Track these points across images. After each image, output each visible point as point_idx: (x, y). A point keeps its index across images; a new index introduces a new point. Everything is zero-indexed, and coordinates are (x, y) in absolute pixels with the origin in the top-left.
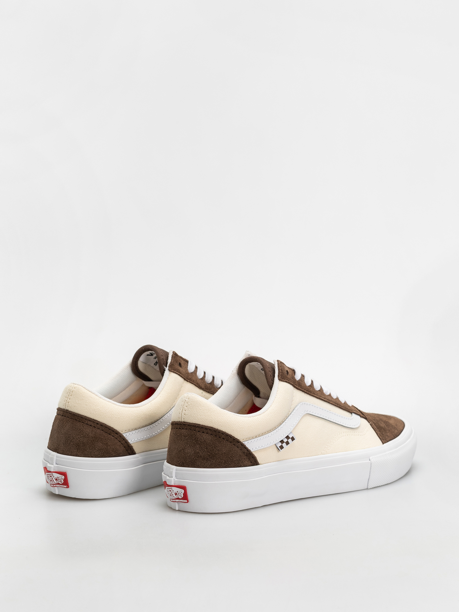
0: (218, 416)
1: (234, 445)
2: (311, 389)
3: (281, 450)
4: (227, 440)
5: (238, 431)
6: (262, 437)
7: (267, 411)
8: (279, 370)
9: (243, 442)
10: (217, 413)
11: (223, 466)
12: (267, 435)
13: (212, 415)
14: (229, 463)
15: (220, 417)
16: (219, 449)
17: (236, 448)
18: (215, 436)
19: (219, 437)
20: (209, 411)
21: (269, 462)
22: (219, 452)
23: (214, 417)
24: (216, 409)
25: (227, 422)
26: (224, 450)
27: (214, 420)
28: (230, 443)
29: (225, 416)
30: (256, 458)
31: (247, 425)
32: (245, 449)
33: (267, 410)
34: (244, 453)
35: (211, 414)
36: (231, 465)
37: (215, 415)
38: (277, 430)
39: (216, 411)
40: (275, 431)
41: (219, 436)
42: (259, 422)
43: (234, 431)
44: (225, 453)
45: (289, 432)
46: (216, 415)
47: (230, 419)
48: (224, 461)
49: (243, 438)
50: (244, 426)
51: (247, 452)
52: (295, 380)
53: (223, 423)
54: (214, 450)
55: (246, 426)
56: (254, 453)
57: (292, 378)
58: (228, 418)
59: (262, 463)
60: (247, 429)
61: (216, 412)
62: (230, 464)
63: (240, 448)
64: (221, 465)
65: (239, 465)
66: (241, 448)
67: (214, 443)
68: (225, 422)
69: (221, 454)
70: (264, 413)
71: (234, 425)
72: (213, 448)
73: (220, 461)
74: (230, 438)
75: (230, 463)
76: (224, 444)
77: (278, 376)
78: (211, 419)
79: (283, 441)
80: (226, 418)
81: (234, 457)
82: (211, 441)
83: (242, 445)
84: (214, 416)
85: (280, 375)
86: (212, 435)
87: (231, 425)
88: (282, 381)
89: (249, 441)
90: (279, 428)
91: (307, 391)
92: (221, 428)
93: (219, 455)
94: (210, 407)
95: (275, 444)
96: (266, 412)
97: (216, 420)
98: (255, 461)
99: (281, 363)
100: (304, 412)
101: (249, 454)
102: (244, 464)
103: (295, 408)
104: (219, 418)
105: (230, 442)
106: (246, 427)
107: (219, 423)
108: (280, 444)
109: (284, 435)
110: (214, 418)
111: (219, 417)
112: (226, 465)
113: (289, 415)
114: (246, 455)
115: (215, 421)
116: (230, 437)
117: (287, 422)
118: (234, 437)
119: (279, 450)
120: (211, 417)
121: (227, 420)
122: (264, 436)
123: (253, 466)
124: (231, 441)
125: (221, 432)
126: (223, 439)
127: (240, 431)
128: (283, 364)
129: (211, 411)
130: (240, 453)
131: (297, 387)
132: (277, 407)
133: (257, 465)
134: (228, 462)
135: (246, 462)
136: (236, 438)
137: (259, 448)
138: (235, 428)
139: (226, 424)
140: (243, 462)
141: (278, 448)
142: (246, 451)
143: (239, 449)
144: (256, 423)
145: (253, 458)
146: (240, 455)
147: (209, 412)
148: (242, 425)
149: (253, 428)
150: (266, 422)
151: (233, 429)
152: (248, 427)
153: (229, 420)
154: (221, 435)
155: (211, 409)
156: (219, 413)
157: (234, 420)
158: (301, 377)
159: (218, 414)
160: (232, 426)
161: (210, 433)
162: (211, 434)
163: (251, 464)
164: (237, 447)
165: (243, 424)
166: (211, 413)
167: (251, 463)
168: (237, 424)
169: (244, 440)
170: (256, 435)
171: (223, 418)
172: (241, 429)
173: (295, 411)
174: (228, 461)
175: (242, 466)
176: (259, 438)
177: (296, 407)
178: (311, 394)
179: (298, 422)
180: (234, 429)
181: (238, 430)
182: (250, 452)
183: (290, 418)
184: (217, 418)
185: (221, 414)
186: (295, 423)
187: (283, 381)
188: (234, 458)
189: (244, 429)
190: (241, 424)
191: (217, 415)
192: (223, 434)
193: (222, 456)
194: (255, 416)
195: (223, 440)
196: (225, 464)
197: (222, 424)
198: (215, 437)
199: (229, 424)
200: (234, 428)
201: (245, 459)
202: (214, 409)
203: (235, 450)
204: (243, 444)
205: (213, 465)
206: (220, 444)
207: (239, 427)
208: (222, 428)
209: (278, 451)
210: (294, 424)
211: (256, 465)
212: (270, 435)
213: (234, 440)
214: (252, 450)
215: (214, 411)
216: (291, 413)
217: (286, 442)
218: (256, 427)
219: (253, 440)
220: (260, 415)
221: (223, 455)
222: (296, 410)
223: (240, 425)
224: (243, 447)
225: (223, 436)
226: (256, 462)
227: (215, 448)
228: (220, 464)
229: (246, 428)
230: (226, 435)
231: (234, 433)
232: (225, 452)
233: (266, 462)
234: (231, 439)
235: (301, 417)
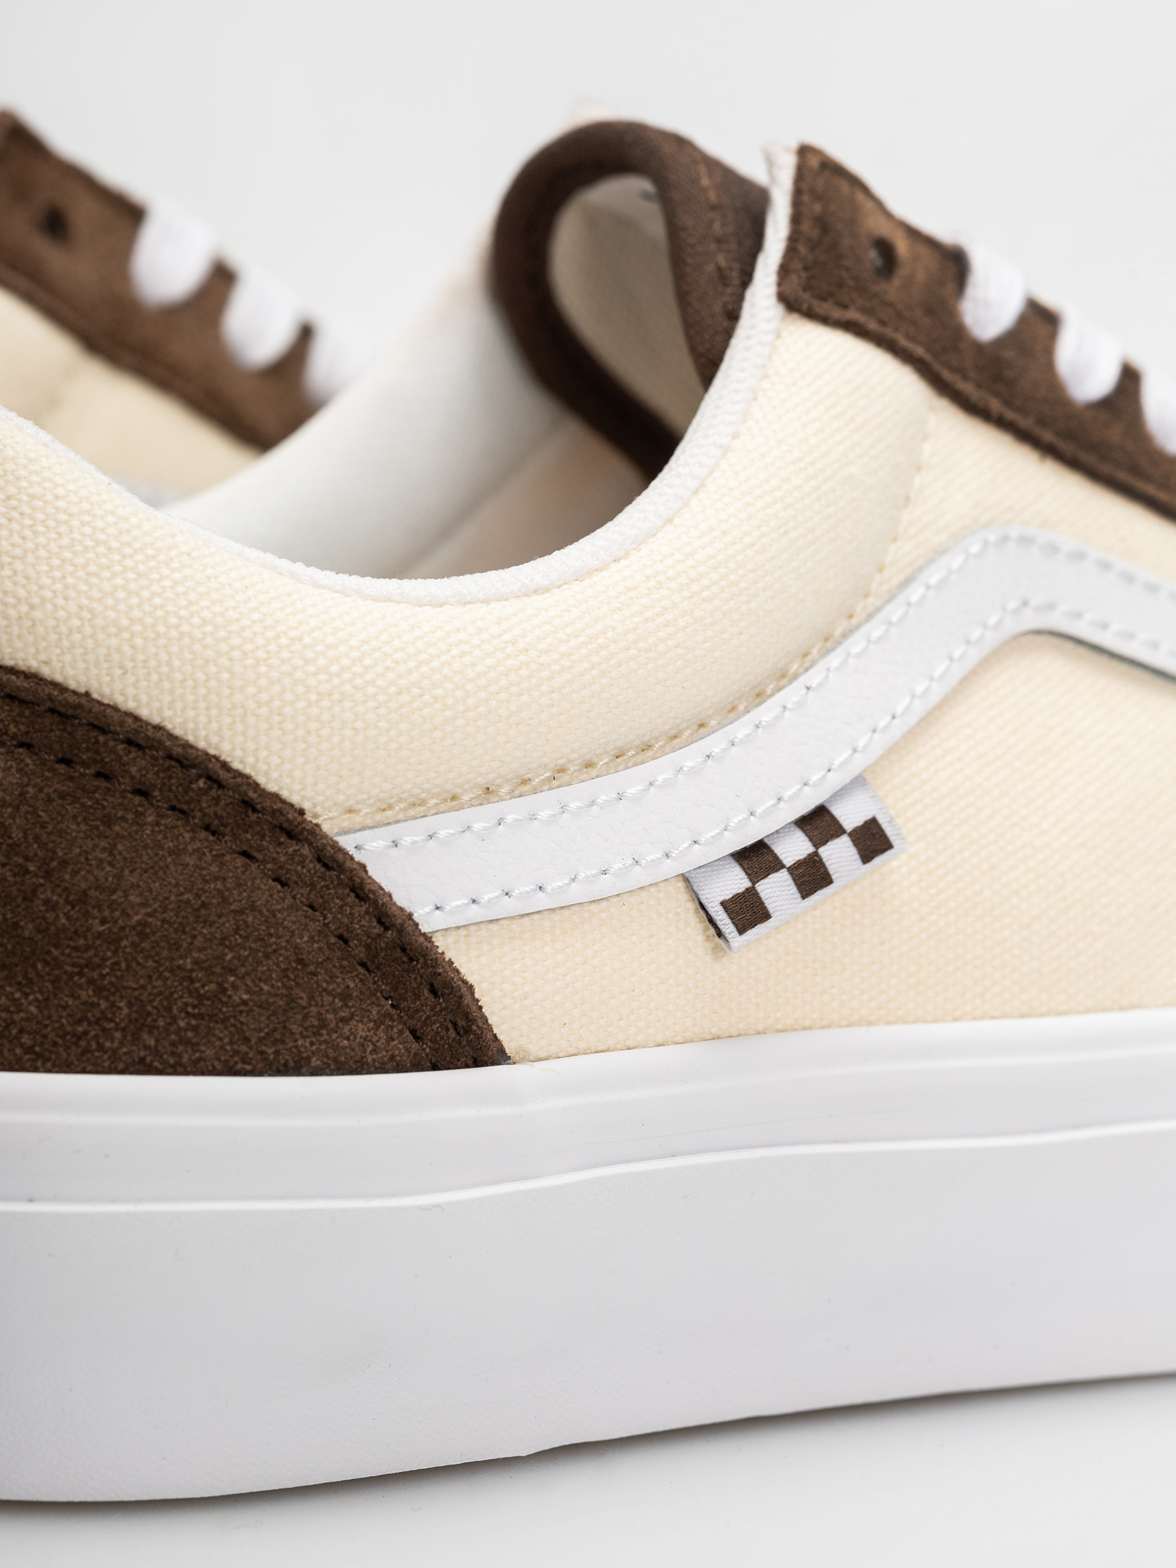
0: (93, 568)
1: (240, 861)
2: (1115, 434)
3: (741, 931)
4: (173, 808)
5: (289, 726)
6: (545, 803)
7: (623, 562)
8: (796, 219)
9: (340, 834)
10: (89, 543)
11: (115, 1051)
12: (603, 788)
13: (42, 553)
14: (180, 1029)
15: (119, 581)
16: (93, 893)
17: (265, 891)
18: (61, 761)
19: (98, 775)
20: (15, 514)
21: (611, 1043)
22: (86, 914)
23: (58, 574)
24: (85, 506)
25: (185, 628)
26: (143, 905)
27: (49, 607)
28: (203, 834)
29: (165, 571)
30: (467, 1000)
31: (391, 676)
32: (351, 899)
33: (627, 555)
34: (341, 937)
35: (30, 545)
36: (194, 1047)
37: (68, 555)
38: (715, 743)
39: (87, 518)
40: (690, 756)
41: (95, 762)
42: (523, 658)
43: (252, 720)
44: (143, 931)
45: (836, 781)
46: (80, 561)
47: (218, 609)
48: (130, 1005)
49: (341, 798)
50: (358, 681)
51: (378, 930)
52: (958, 333)
53: (139, 641)
54: (34, 892)
55: (380, 682)
56: (450, 948)
57: (930, 311)
58: (192, 596)
59: (534, 1050)
60: (382, 711)
61: (87, 530)
62: (187, 1043)
63: (305, 891)
64: (101, 1048)
65: (277, 1053)
66: (313, 885)
67: (43, 827)
68: (162, 629)
69: (100, 935)
70: (587, 582)
71: (250, 662)
72: (27, 871)
73: (93, 1005)
74: (201, 783)
75: (195, 1029)
76: (146, 847)
77: (784, 271)
78: (22, 593)
79: (771, 851)
80: (180, 589)
81: (232, 971)
82: (17, 808)
83: (326, 865)
84: (56, 562)
85: (797, 265)
86: (28, 746)
87: (224, 661)
88: (810, 315)
89: (411, 833)
90: (741, 729)
91: (1069, 435)
92: (118, 685)
93: (88, 948)
94: (31, 484)
95: (686, 879)
96: (614, 567)
97: (73, 607)
98: (461, 1023)
99: (832, 169)
100: (1016, 612)
101: (398, 953)
102: (336, 1048)
103: (920, 570)
104: (107, 587)
105: (207, 828)
106: (371, 690)
107: (101, 636)
108: (736, 881)
109: (787, 794)
110: (58, 586)
111: (106, 574)
112: (147, 1047)
113: (855, 621)
114: (363, 965)
115: (62, 614)
116: (209, 778)
117: (821, 685)
118: (248, 777)
119: (720, 934)
120: (31, 572)
121: (183, 613)
122: (575, 795)
123: (435, 1067)
124: (221, 818)
125: (122, 723)
126: (138, 792)
127: (313, 726)
128: (856, 182)
129: (28, 522)
130: (302, 941)
131: (967, 388)
132: (724, 533)
133: (477, 1063)
134: (174, 1019)
135: (362, 1031)
136: (272, 787)
137: (509, 906)
138: (264, 697)
139: (175, 649)
140: (323, 1024)
141: (711, 920)
142: (363, 923)
143: (288, 901)
144: (489, 662)
145: (433, 991)
146: (300, 961)
147: (15, 526)
148: (334, 669)
149: (450, 701)
150: (595, 659)
151: (238, 698)
152: (392, 690)
153: (206, 614)
154: (113, 751)
155: (33, 497)
156: (115, 544)
157: (256, 616)
158: (1023, 321)
159: (101, 549)
160: (225, 676)
161: (12, 729)
162: (21, 745)
163: (415, 1046)
164: (277, 880)
165: (345, 662)
166: (27, 533)
167: (417, 1038)
168: (285, 655)
169: (357, 819)
170: (481, 780)
171: (145, 594)
172: (326, 703)
173: (915, 593)
174: (169, 1009)
175: (315, 1062)
176: (513, 810)
177: (930, 561)
178: (1106, 469)
179: (938, 692)
180: (251, 705)
181: (287, 710)
182: (401, 931)
183: (856, 650)
184: (84, 587)
185: (128, 551)
186: (907, 700)
187: (825, 320)
188: (234, 987)
189: (348, 704)
190: (322, 662)
191: (91, 555)
192: (139, 747)
193: (115, 952)
194: (486, 601)
195: (137, 799)
196: (136, 1038)
197: (126, 648)
198: (62, 768)
199: (197, 647)
200: (251, 690)
201: (345, 996)
202: (62, 504)
203: (253, 907)
204: (340, 857)
205: (17, 1037)
206: (103, 843)
207: (300, 689)
208: (131, 691)
209: (715, 949)
210: (899, 710)
211: (467, 1066)
212: (631, 791)
213: (248, 804)
214: (427, 920)
215: (63, 517)
216: (878, 610)
217: (799, 865)
218: (483, 695)
219: (446, 824)
220: (547, 590)
221: (125, 943)
222: (928, 587)
223: (311, 669)
224: (341, 884)
225: (137, 766)
226: (468, 1031)
227: (48, 874)
228: (86, 1033)
229: (372, 704)
230: (170, 757)
231: (251, 746)
232: (145, 924)
233: (583, 1045)
234: (217, 800)
235: (974, 655)
